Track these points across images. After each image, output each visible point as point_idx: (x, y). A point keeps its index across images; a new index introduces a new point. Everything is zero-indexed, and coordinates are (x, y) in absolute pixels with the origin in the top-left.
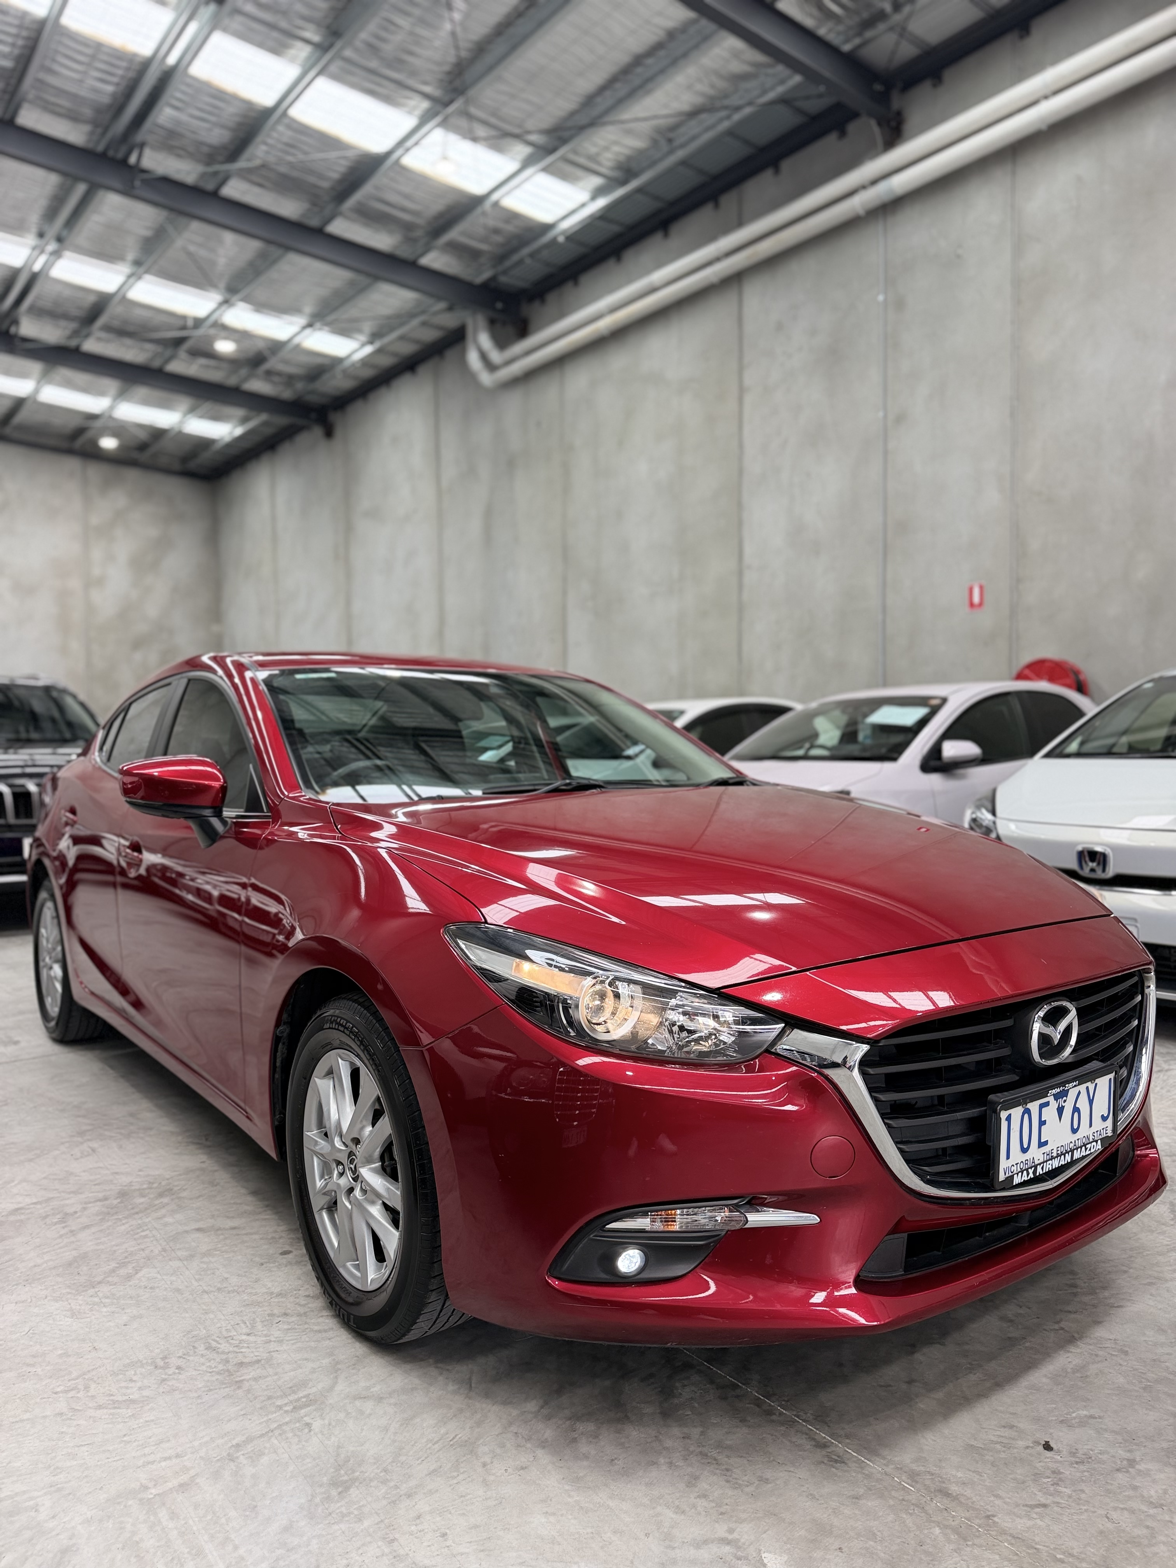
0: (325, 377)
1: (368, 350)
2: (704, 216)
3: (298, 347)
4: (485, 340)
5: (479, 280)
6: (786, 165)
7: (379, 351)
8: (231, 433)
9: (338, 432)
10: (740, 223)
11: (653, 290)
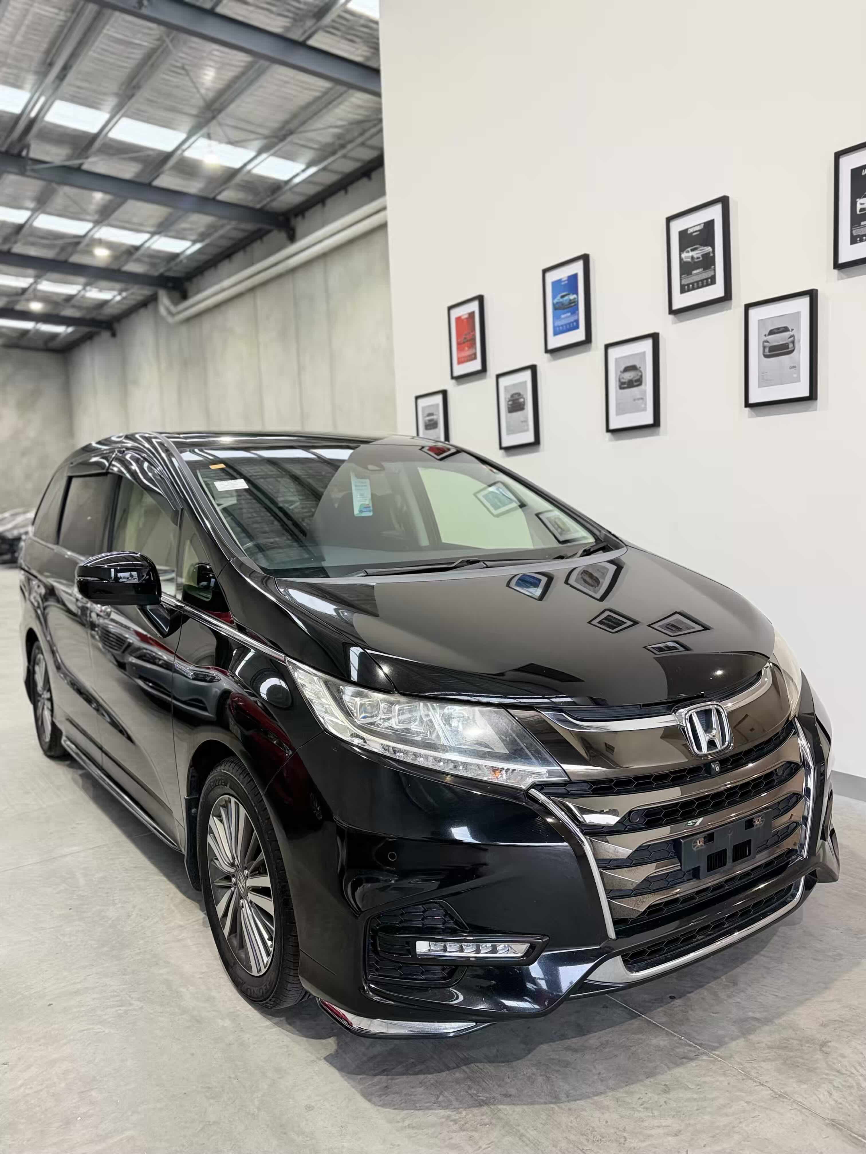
0: (105, 307)
1: (118, 298)
2: (239, 257)
3: (83, 297)
4: (164, 300)
5: (156, 274)
6: (265, 239)
7: (124, 298)
8: (65, 331)
9: (118, 334)
10: (252, 264)
11: (223, 290)
